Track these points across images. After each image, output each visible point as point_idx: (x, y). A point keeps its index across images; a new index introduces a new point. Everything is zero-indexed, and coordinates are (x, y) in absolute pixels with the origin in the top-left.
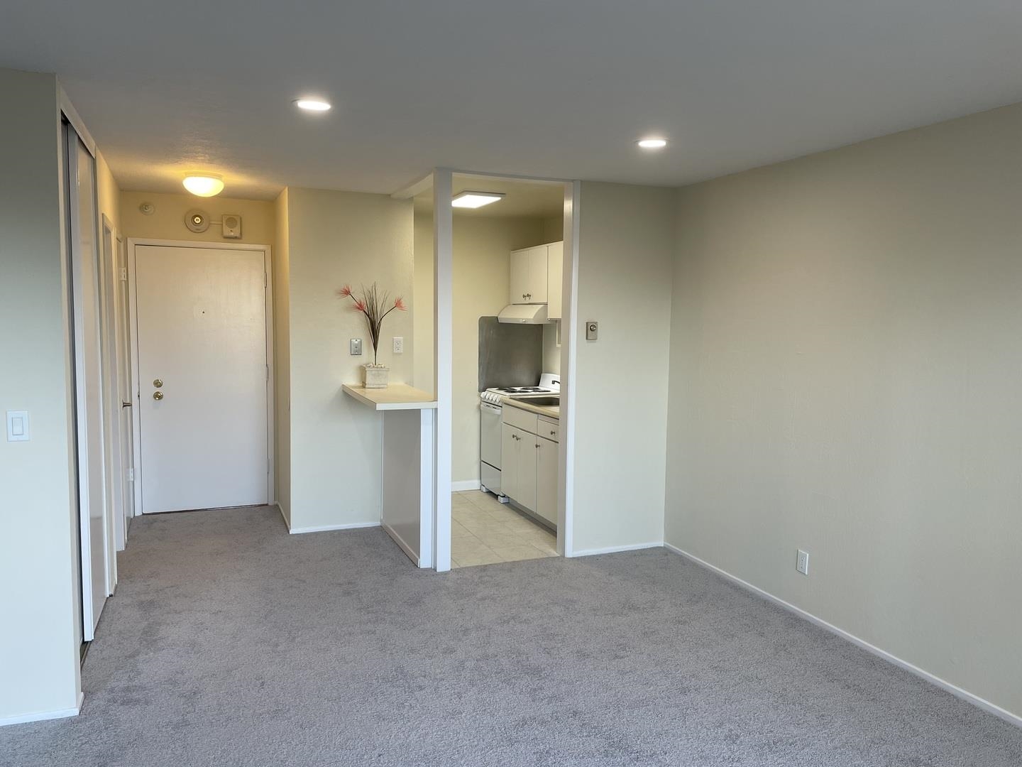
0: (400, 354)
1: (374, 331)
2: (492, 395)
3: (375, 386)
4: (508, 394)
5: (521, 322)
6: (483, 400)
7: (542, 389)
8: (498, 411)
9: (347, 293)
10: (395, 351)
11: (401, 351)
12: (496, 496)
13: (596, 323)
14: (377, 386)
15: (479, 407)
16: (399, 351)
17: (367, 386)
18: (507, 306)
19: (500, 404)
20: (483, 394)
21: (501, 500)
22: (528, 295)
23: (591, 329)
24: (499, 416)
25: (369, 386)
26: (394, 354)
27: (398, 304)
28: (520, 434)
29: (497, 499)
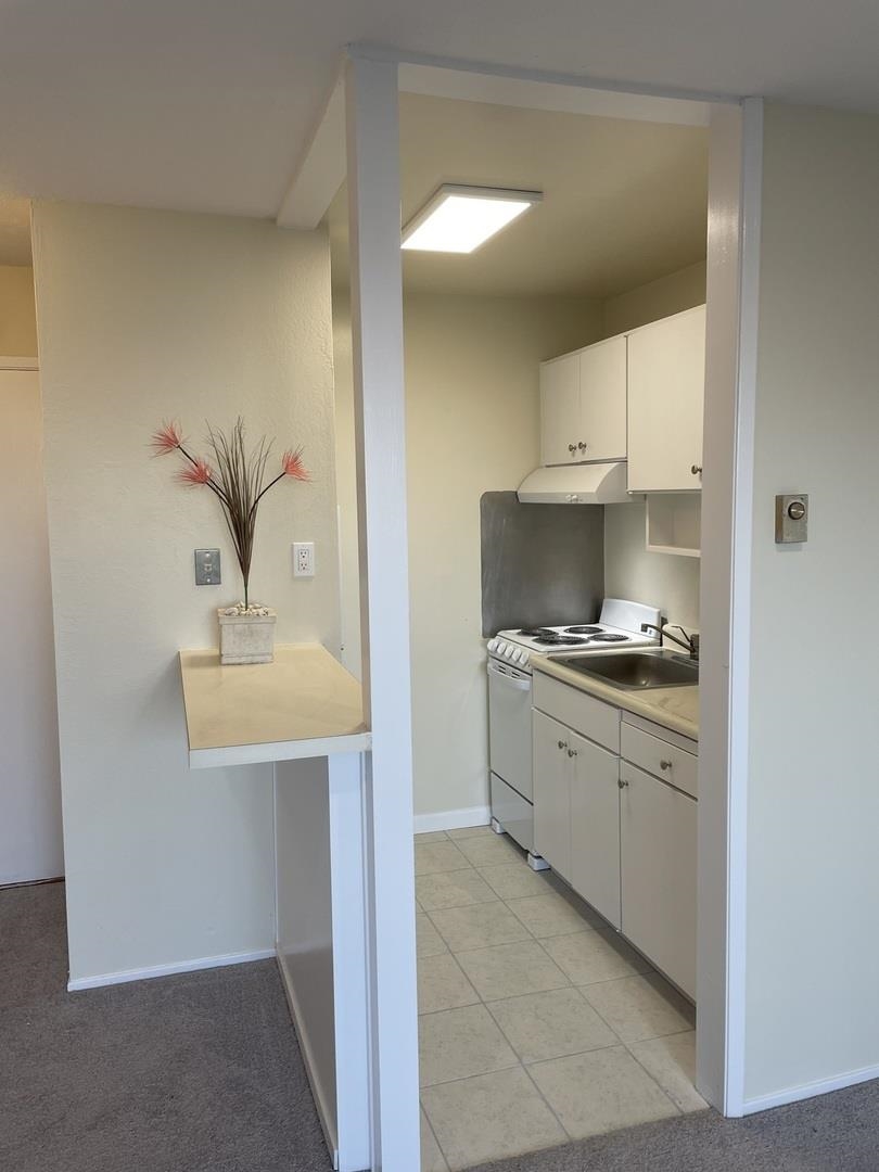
0: (308, 579)
1: (242, 530)
2: (510, 648)
3: (243, 660)
4: (545, 648)
5: (567, 500)
6: (491, 655)
7: (609, 631)
8: (524, 684)
9: (170, 442)
10: (298, 573)
11: (311, 571)
12: (525, 853)
13: (804, 497)
14: (249, 659)
15: (484, 666)
16: (305, 573)
17: (224, 661)
18: (534, 470)
19: (527, 669)
20: (492, 643)
21: (536, 864)
22: (582, 446)
23: (789, 515)
24: (526, 692)
25: (231, 661)
26: (295, 579)
27: (291, 467)
28: (577, 742)
29: (526, 858)
